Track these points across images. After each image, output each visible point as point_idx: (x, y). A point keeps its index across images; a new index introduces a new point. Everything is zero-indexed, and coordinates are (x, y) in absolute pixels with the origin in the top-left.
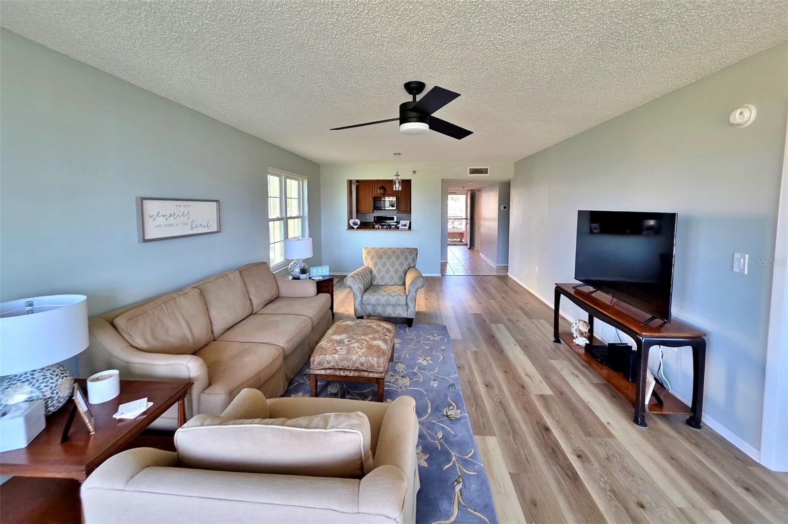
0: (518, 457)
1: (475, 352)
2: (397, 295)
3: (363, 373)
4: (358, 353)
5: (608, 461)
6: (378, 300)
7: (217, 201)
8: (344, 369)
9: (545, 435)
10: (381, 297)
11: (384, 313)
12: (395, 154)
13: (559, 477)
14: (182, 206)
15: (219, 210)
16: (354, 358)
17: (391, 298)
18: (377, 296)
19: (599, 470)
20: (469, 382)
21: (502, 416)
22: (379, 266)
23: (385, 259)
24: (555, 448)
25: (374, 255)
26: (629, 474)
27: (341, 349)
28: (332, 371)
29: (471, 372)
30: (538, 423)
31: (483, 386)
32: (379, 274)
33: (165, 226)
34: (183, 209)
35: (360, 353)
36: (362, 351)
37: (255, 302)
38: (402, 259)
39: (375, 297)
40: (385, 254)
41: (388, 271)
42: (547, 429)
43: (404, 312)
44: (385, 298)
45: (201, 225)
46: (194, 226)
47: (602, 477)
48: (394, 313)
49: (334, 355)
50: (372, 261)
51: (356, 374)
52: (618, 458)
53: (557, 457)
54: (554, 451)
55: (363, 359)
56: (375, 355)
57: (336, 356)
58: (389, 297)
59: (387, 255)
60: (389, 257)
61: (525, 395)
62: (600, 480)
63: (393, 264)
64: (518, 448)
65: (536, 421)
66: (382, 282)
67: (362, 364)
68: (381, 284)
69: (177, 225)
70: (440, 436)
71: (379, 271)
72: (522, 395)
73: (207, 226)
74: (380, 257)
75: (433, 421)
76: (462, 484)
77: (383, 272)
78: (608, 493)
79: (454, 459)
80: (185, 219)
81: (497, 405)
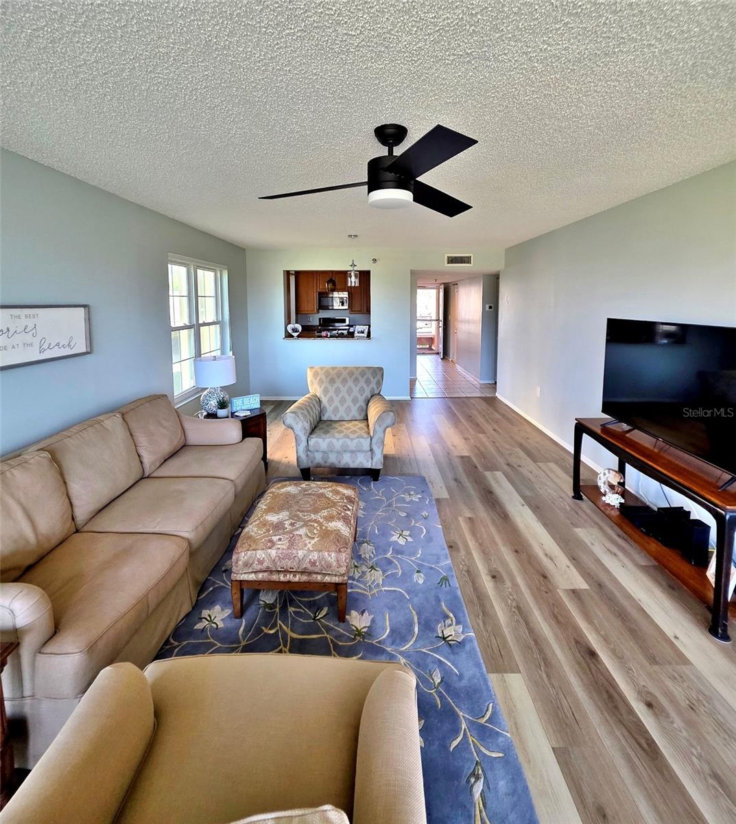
0: (560, 715)
1: (470, 518)
2: (357, 437)
3: (315, 576)
4: (306, 545)
5: (693, 712)
6: (330, 445)
7: (84, 306)
8: (286, 572)
9: (592, 665)
10: (334, 441)
11: (340, 462)
12: (350, 236)
13: (629, 751)
14: (23, 317)
15: (89, 320)
16: (301, 553)
17: (348, 441)
18: (330, 440)
19: (684, 731)
20: (468, 571)
21: (523, 630)
22: (331, 393)
23: (338, 384)
24: (612, 691)
25: (324, 378)
26: (729, 736)
27: (280, 540)
28: (266, 574)
29: (469, 553)
30: (577, 642)
31: (489, 578)
32: (330, 406)
34: (24, 322)
35: (309, 546)
36: (313, 542)
37: (147, 459)
38: (362, 383)
39: (327, 441)
40: (339, 377)
41: (343, 401)
42: (593, 654)
43: (368, 461)
44: (341, 441)
45: (58, 345)
46: (45, 346)
47: (692, 746)
48: (354, 462)
49: (269, 550)
50: (320, 386)
51: (304, 578)
52: (706, 704)
53: (616, 707)
54: (610, 697)
55: (314, 556)
56: (334, 548)
57: (273, 552)
58: (347, 440)
59: (342, 377)
60: (345, 381)
61: (550, 591)
62: (692, 753)
63: (350, 391)
64: (557, 694)
65: (574, 639)
66: (335, 416)
67: (313, 564)
68: (333, 419)
69: (14, 347)
70: (437, 680)
71: (331, 400)
72: (547, 593)
73: (69, 345)
74: (332, 381)
75: (424, 650)
76: (482, 780)
77: (336, 403)
78: (711, 781)
79: (464, 726)
80: (28, 338)
81: (514, 612)
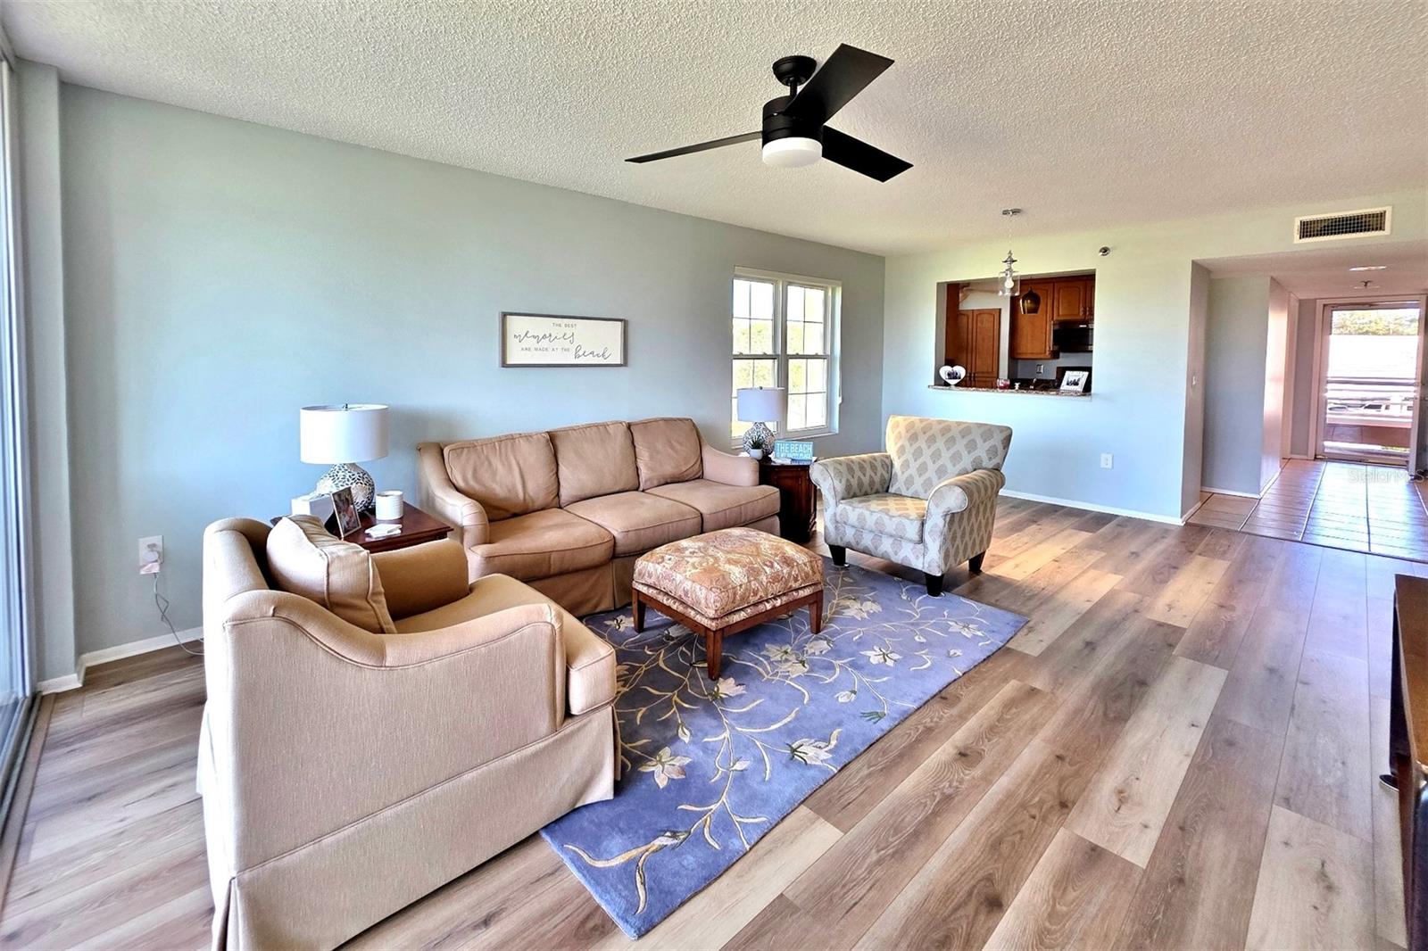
0: (838, 889)
2: (899, 516)
3: (689, 610)
4: (685, 572)
6: (861, 518)
7: (621, 320)
10: (867, 513)
11: (876, 548)
12: (1005, 213)
14: (563, 326)
15: (625, 334)
16: (679, 578)
17: (886, 518)
18: (861, 511)
20: (929, 729)
21: (915, 815)
22: (908, 455)
23: (922, 443)
25: (903, 432)
27: (670, 559)
28: (655, 591)
29: (962, 717)
30: (989, 879)
31: (952, 751)
32: (903, 473)
33: (536, 349)
34: (563, 330)
35: (688, 573)
36: (693, 571)
37: (644, 473)
39: (858, 511)
40: (924, 433)
41: (922, 469)
42: (995, 904)
43: (917, 558)
44: (875, 516)
45: (592, 353)
46: (581, 353)
48: (896, 553)
49: (657, 565)
50: (896, 444)
51: (681, 609)
55: (688, 585)
56: (707, 584)
57: (659, 568)
58: (884, 516)
61: (1044, 820)
63: (936, 456)
64: (864, 879)
65: (992, 875)
66: (908, 489)
67: (686, 593)
68: (903, 494)
69: (553, 350)
70: (738, 766)
71: (906, 465)
72: (1035, 817)
73: (603, 355)
75: (759, 744)
76: (677, 841)
77: (912, 471)
79: (713, 807)
80: (566, 344)
81: (935, 796)
